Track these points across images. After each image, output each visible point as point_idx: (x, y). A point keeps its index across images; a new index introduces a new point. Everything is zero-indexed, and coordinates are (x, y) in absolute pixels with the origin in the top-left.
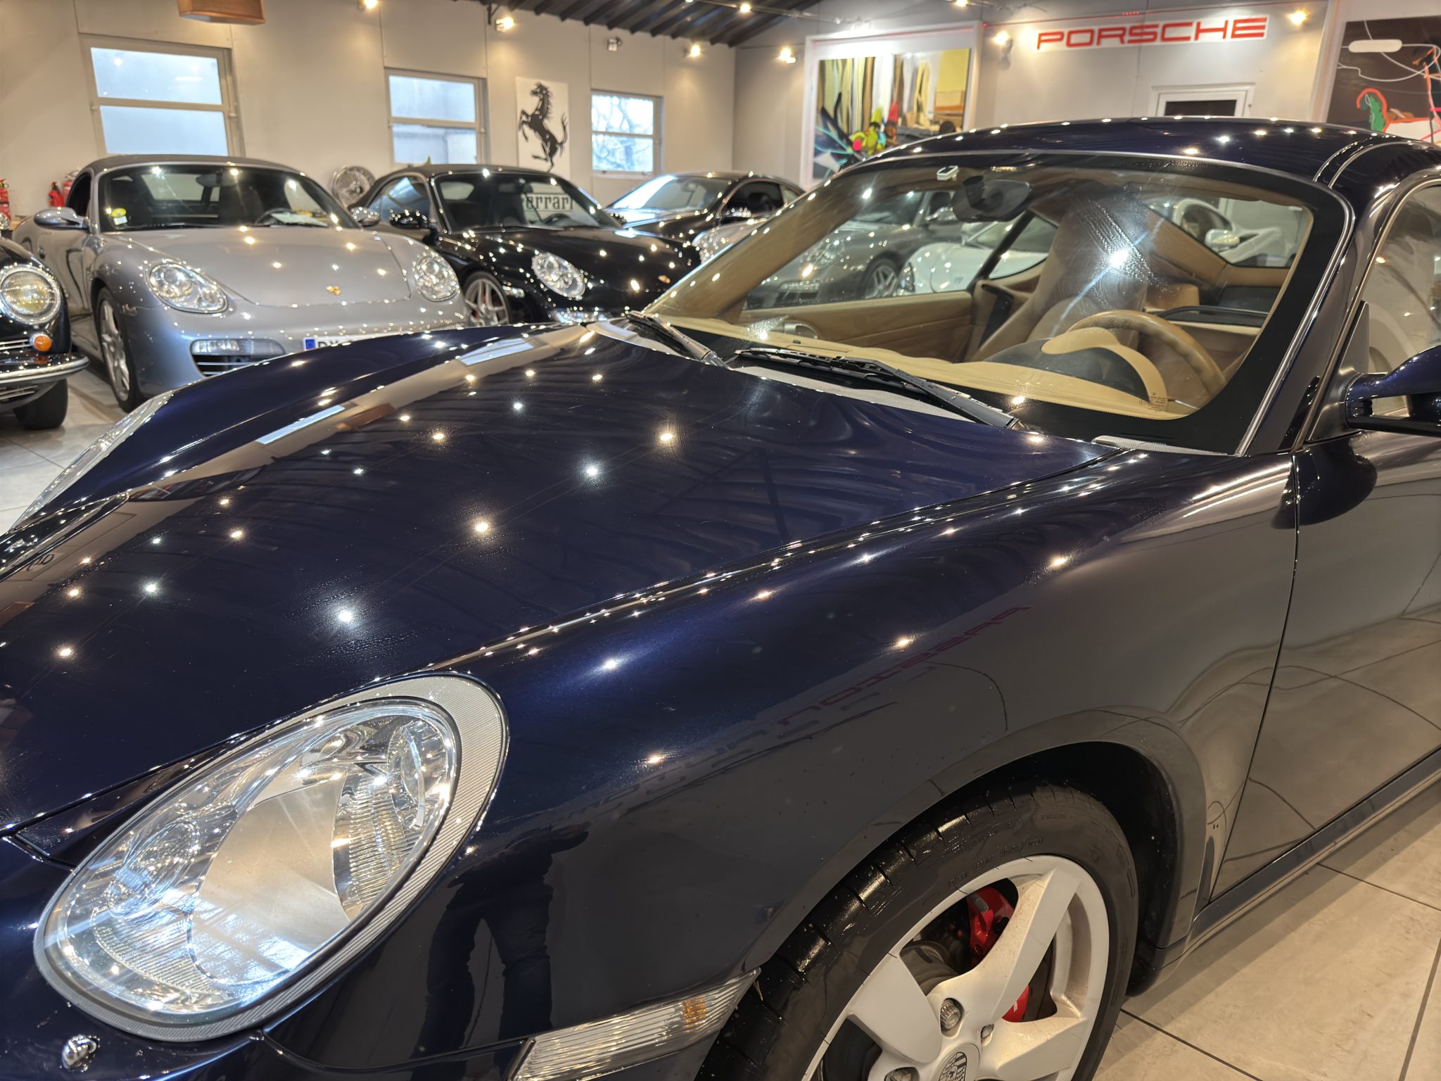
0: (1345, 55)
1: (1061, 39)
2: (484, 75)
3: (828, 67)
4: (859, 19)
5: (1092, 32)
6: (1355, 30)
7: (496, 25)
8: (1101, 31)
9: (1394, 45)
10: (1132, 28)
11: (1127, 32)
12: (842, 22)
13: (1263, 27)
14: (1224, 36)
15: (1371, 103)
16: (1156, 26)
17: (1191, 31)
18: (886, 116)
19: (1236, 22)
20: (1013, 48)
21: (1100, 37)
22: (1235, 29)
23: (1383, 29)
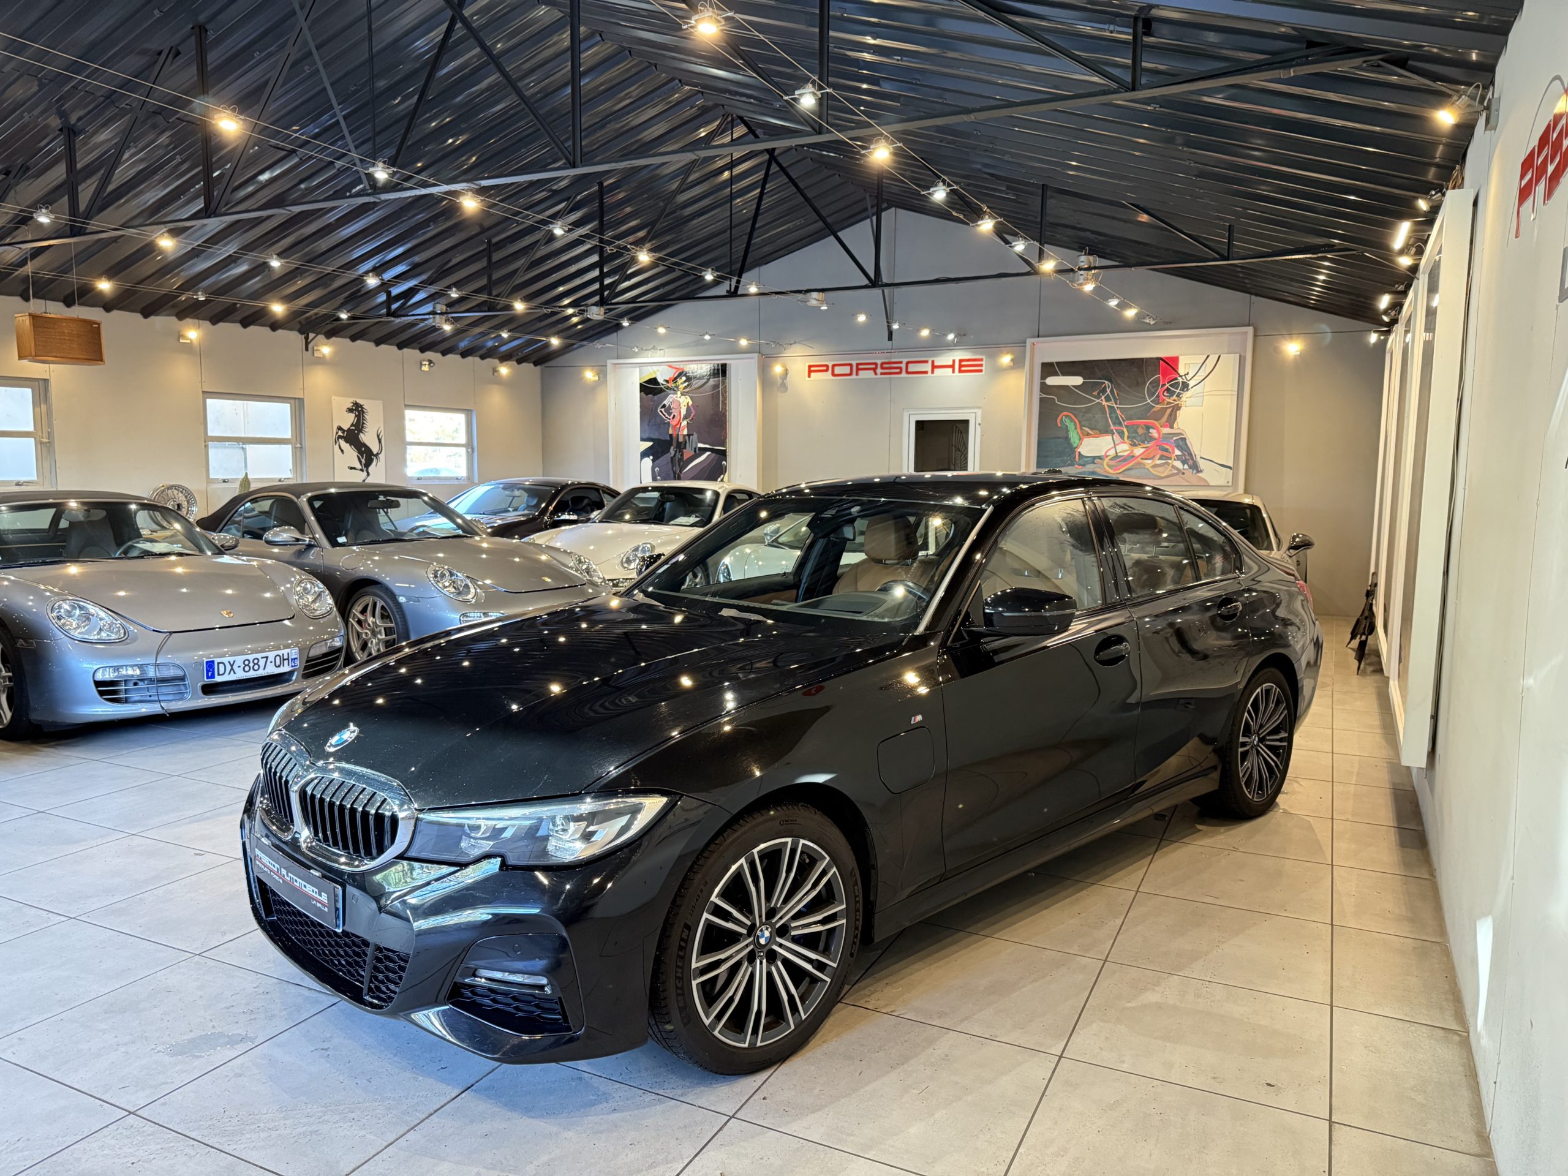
0: (1044, 388)
2: (301, 396)
5: (851, 365)
6: (1049, 369)
7: (314, 351)
8: (858, 365)
9: (1078, 380)
10: (882, 364)
11: (879, 366)
12: (640, 350)
13: (981, 365)
14: (953, 372)
15: (1068, 422)
16: (901, 363)
17: (927, 367)
19: (961, 361)
20: (788, 377)
22: (961, 366)
23: (1068, 368)
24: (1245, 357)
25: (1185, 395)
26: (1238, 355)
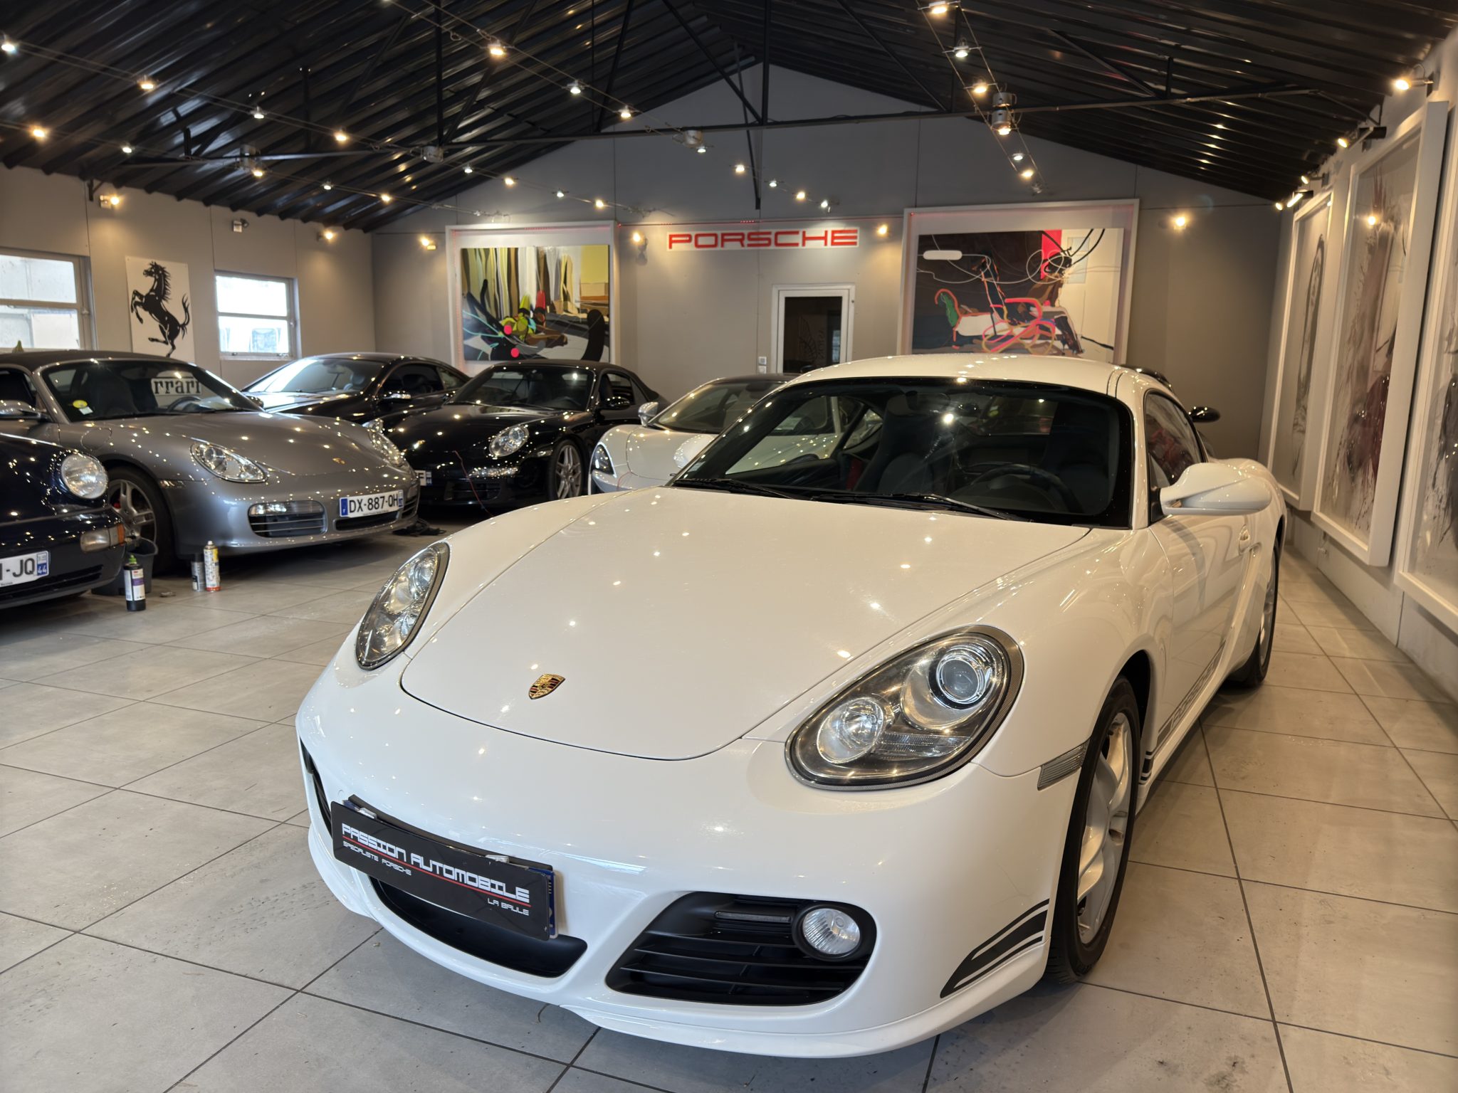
0: (922, 262)
1: (689, 241)
2: (86, 253)
3: (471, 256)
4: (498, 213)
5: (715, 235)
6: (927, 242)
7: (100, 201)
9: (956, 255)
10: (750, 234)
11: (746, 237)
12: (482, 215)
13: (855, 237)
14: (826, 244)
15: (946, 300)
16: (769, 233)
18: (534, 303)
19: (833, 232)
20: (648, 246)
21: (723, 240)
22: (833, 238)
23: (946, 241)
24: (1130, 232)
25: (1068, 272)
26: (1122, 230)
